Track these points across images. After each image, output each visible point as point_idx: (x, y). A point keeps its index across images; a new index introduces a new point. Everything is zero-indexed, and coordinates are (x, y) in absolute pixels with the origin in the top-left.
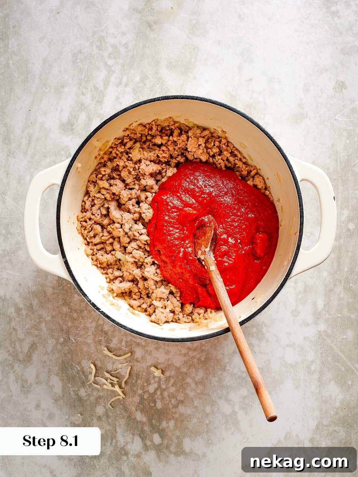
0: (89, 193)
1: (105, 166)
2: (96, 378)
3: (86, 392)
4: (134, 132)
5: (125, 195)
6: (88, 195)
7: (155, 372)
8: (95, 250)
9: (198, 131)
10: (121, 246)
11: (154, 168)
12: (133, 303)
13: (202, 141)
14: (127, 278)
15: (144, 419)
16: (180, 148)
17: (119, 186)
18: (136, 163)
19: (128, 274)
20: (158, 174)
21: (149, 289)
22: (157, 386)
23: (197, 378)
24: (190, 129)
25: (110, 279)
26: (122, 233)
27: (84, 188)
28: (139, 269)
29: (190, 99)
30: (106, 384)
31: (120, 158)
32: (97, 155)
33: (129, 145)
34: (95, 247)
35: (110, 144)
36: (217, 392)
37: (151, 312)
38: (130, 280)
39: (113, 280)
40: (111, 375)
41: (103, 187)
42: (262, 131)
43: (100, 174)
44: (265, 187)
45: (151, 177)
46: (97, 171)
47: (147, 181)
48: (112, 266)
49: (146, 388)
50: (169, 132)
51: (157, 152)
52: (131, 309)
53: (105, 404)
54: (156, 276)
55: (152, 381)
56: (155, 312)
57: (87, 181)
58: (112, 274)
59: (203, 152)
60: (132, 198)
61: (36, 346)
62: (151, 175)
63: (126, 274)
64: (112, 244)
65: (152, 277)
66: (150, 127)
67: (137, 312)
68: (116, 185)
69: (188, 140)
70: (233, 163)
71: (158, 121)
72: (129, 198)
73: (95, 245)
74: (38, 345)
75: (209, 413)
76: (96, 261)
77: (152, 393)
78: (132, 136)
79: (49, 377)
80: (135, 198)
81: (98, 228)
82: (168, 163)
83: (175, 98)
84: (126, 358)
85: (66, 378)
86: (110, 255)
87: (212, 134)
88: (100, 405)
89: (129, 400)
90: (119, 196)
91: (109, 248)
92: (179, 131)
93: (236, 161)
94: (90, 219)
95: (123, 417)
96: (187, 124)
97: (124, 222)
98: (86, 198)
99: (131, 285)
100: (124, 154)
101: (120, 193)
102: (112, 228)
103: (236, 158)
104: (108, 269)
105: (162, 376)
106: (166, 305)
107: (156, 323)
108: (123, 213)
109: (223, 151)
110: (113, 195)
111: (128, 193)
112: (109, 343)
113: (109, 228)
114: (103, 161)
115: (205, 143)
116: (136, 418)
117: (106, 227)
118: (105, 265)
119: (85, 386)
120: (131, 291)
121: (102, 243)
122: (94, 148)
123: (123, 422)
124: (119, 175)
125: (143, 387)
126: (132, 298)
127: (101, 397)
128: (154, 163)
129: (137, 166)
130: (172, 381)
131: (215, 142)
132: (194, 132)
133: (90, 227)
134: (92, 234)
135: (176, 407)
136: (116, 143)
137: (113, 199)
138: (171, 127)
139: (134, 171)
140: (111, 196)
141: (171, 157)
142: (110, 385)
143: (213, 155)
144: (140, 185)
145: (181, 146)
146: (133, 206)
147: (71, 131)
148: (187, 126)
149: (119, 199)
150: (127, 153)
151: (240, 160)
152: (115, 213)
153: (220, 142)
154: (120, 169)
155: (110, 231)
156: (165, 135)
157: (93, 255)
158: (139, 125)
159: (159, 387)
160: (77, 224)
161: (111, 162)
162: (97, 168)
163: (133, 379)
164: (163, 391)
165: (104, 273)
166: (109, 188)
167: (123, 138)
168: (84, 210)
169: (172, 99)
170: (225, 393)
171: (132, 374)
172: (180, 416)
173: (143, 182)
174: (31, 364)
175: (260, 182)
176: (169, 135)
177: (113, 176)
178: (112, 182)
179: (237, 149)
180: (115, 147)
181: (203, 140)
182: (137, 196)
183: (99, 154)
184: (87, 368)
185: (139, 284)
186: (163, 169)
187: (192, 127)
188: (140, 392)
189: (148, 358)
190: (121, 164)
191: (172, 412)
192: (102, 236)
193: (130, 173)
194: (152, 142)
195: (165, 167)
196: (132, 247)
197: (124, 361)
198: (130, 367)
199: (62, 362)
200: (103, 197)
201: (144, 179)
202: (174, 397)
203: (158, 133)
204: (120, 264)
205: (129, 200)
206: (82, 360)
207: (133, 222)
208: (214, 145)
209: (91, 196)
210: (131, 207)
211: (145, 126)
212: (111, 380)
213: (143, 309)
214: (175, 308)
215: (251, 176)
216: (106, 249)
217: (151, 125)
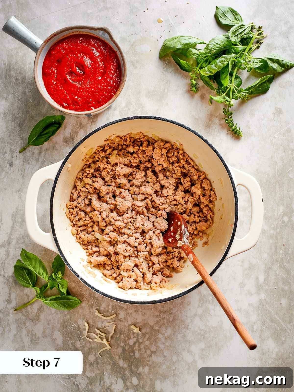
0: (77, 187)
1: (89, 166)
2: (89, 333)
3: (81, 344)
4: (113, 142)
5: (104, 190)
6: (76, 188)
7: (134, 329)
8: (79, 231)
9: (162, 144)
10: (99, 228)
11: (127, 170)
12: (106, 272)
13: (164, 152)
14: (103, 253)
15: (126, 366)
16: (147, 156)
17: (100, 183)
18: (113, 166)
19: (104, 250)
20: (130, 175)
21: (119, 261)
22: (136, 340)
23: (166, 335)
24: (156, 141)
25: (89, 253)
26: (100, 219)
27: (73, 183)
28: (112, 246)
29: (156, 119)
30: (96, 338)
31: (101, 161)
32: (84, 158)
33: (108, 152)
34: (79, 229)
35: (94, 150)
36: (182, 345)
37: (119, 280)
38: (105, 255)
39: (92, 254)
40: (101, 331)
41: (87, 183)
42: (209, 146)
43: (85, 173)
44: (211, 188)
45: (124, 177)
46: (83, 171)
47: (121, 180)
48: (92, 244)
49: (127, 341)
50: (139, 143)
51: (130, 158)
52: (104, 277)
53: (95, 353)
54: (125, 252)
55: (132, 336)
56: (122, 280)
57: (75, 177)
58: (91, 249)
59: (165, 160)
60: (109, 192)
61: (43, 309)
62: (125, 175)
63: (102, 250)
64: (92, 227)
65: (122, 252)
66: (125, 139)
67: (108, 280)
68: (98, 182)
69: (153, 150)
70: (187, 169)
71: (132, 135)
72: (107, 192)
73: (80, 227)
74: (45, 307)
75: (175, 361)
76: (79, 239)
77: (132, 346)
78: (111, 145)
79: (53, 332)
80: (112, 193)
81: (82, 214)
82: (138, 167)
83: (144, 118)
84: (112, 318)
85: (66, 333)
86: (90, 235)
87: (173, 146)
88: (91, 354)
89: (114, 351)
90: (99, 190)
91: (90, 230)
92: (147, 143)
93: (190, 167)
94: (76, 207)
95: (110, 364)
96: (153, 138)
97: (102, 210)
98: (74, 190)
99: (105, 259)
100: (105, 159)
101: (100, 188)
102: (93, 215)
103: (190, 165)
104: (88, 246)
105: (140, 332)
106: (131, 275)
107: (123, 289)
108: (102, 203)
109: (180, 159)
110: (95, 189)
111: (106, 188)
112: (99, 307)
113: (91, 215)
114: (88, 163)
115: (167, 153)
116: (119, 365)
117: (88, 214)
118: (86, 242)
119: (81, 340)
120: (105, 263)
121: (85, 225)
122: (81, 153)
123: (109, 367)
124: (100, 174)
125: (125, 341)
126: (106, 268)
127: (92, 348)
128: (127, 166)
129: (114, 168)
130: (147, 336)
131: (174, 152)
132: (158, 144)
133: (76, 213)
134: (77, 218)
135: (150, 356)
136: (99, 149)
137: (95, 193)
138: (141, 139)
139: (111, 172)
140: (93, 190)
141: (141, 162)
142: (100, 339)
143: (172, 162)
144: (115, 183)
145: (148, 154)
146: (110, 198)
147: (72, 144)
148: (153, 139)
149: (99, 192)
150: (107, 158)
151: (193, 167)
152: (96, 203)
153: (178, 153)
154: (101, 170)
155: (91, 216)
156: (136, 145)
157: (78, 234)
158: (117, 137)
159: (137, 341)
160: (66, 210)
161: (94, 164)
162: (83, 168)
163: (117, 334)
164: (140, 344)
165: (85, 248)
166: (92, 184)
167: (104, 146)
168: (72, 200)
169: (142, 118)
170: (187, 346)
171: (117, 330)
172: (153, 364)
173: (118, 181)
174: (39, 322)
175: (208, 184)
176: (139, 146)
177: (96, 175)
178: (94, 179)
179: (191, 159)
180: (98, 153)
181: (165, 150)
182: (113, 191)
183: (86, 158)
184: (82, 325)
185: (112, 258)
186: (134, 171)
187: (157, 140)
188: (122, 344)
189: (129, 318)
190: (102, 166)
191: (147, 360)
192: (85, 220)
193: (108, 173)
194: (127, 151)
195: (135, 170)
196: (109, 230)
197: (111, 321)
198: (115, 325)
199: (63, 321)
200: (87, 190)
201: (119, 178)
202: (149, 348)
203: (131, 144)
204: (98, 242)
205: (107, 194)
206: (78, 319)
207: (109, 211)
208: (174, 155)
209: (78, 189)
210: (108, 199)
211: (121, 138)
212: (100, 335)
213: (113, 277)
214: (138, 277)
215: (200, 179)
216: (87, 230)
217: (126, 138)
